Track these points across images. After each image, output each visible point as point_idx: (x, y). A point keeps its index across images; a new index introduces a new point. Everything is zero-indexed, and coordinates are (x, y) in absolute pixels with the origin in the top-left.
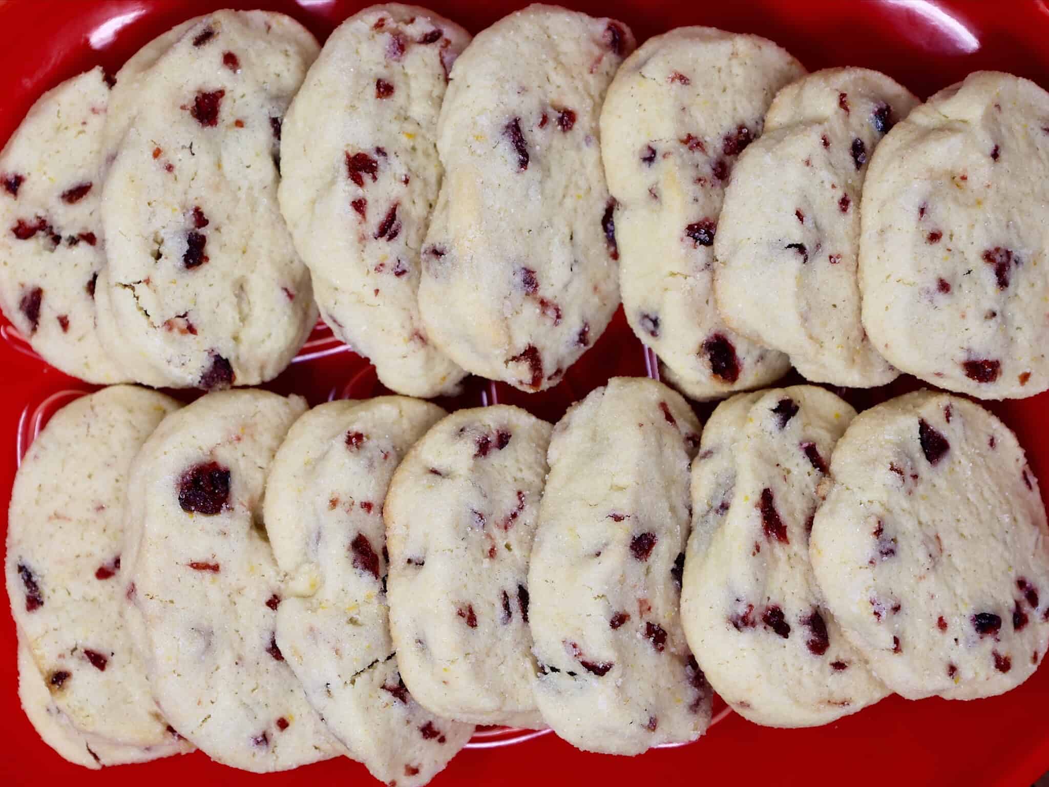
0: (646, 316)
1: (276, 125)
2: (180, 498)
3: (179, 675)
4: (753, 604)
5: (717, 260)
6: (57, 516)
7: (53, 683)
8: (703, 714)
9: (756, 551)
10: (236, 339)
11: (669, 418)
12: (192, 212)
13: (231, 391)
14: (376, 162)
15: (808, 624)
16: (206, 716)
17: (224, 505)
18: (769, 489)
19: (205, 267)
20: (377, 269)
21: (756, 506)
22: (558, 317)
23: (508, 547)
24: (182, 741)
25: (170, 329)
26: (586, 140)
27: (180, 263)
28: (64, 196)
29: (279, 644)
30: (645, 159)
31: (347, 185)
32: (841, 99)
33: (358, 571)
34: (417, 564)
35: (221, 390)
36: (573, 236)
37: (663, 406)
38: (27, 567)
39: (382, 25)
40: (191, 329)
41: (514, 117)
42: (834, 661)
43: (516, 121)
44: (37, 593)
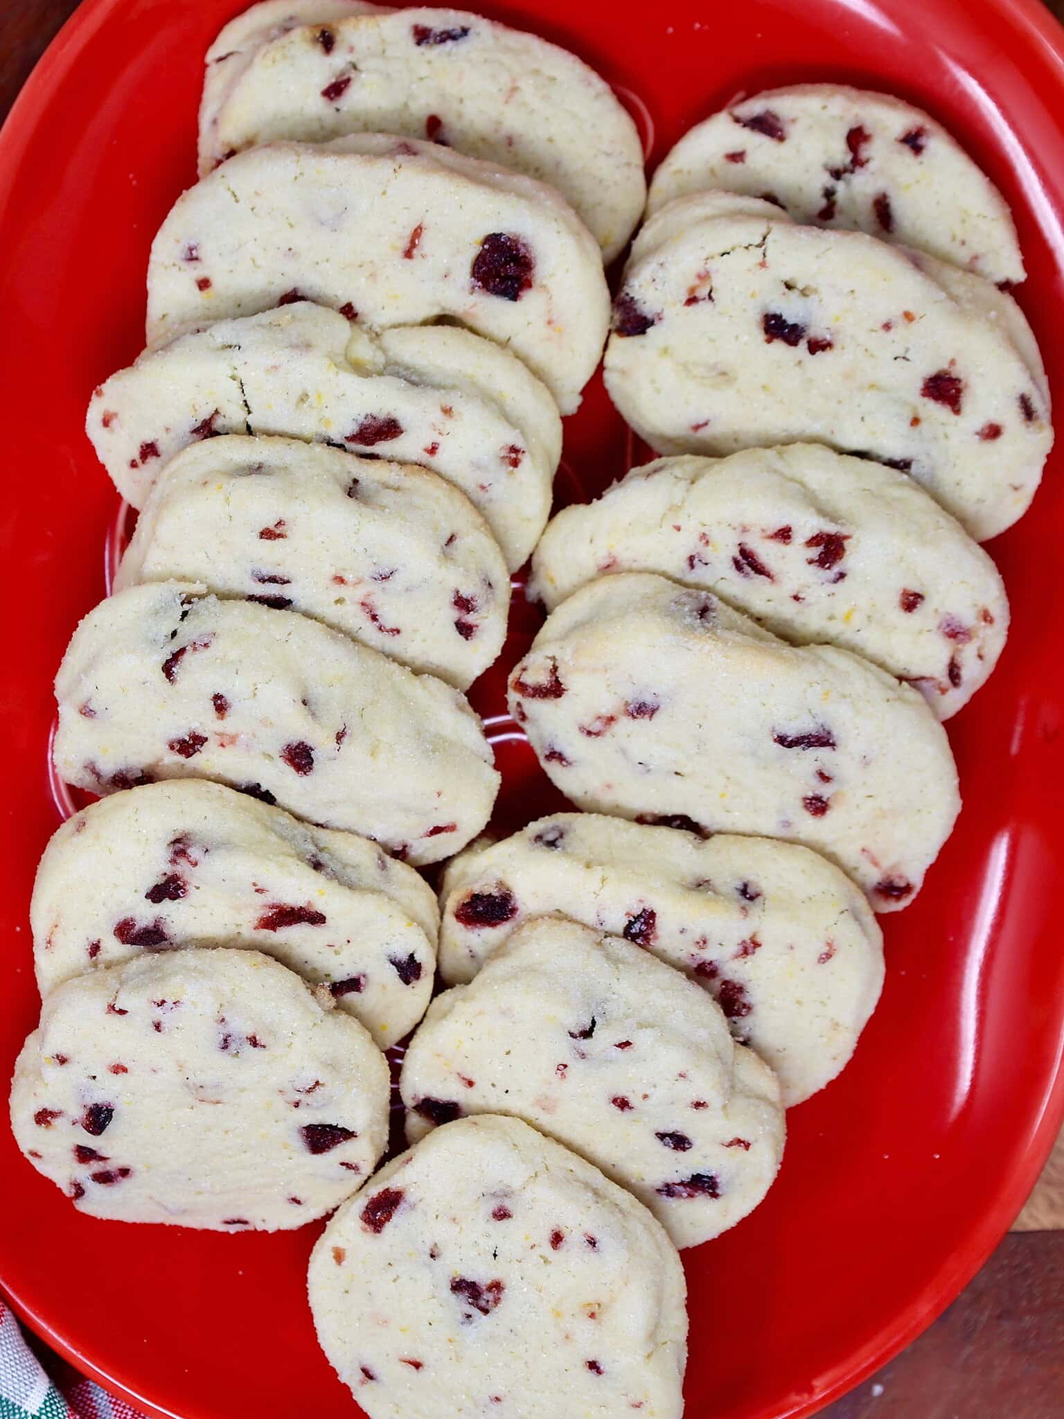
0: (561, 835)
1: (902, 466)
2: (501, 235)
3: (296, 177)
4: (197, 867)
5: (606, 937)
6: (514, 89)
7: (323, 33)
8: (80, 776)
9: (257, 887)
10: (665, 351)
11: (437, 830)
12: (828, 337)
13: (606, 330)
14: (829, 568)
15: (155, 926)
16: (239, 196)
17: (480, 284)
18: (324, 922)
19: (761, 336)
20: (704, 536)
21: (309, 902)
22: (589, 733)
23: (339, 601)
24: (214, 163)
25: (699, 277)
26: (787, 822)
27: (774, 309)
28: (884, 196)
29: (299, 306)
30: (746, 886)
31: (813, 528)
32: (743, 1142)
33: (361, 419)
34: (350, 488)
35: (612, 318)
36: (679, 777)
37: (451, 828)
38: (464, 38)
39: (985, 620)
40: (692, 301)
41: (837, 743)
42: (102, 945)
43: (833, 745)
44: (431, 41)
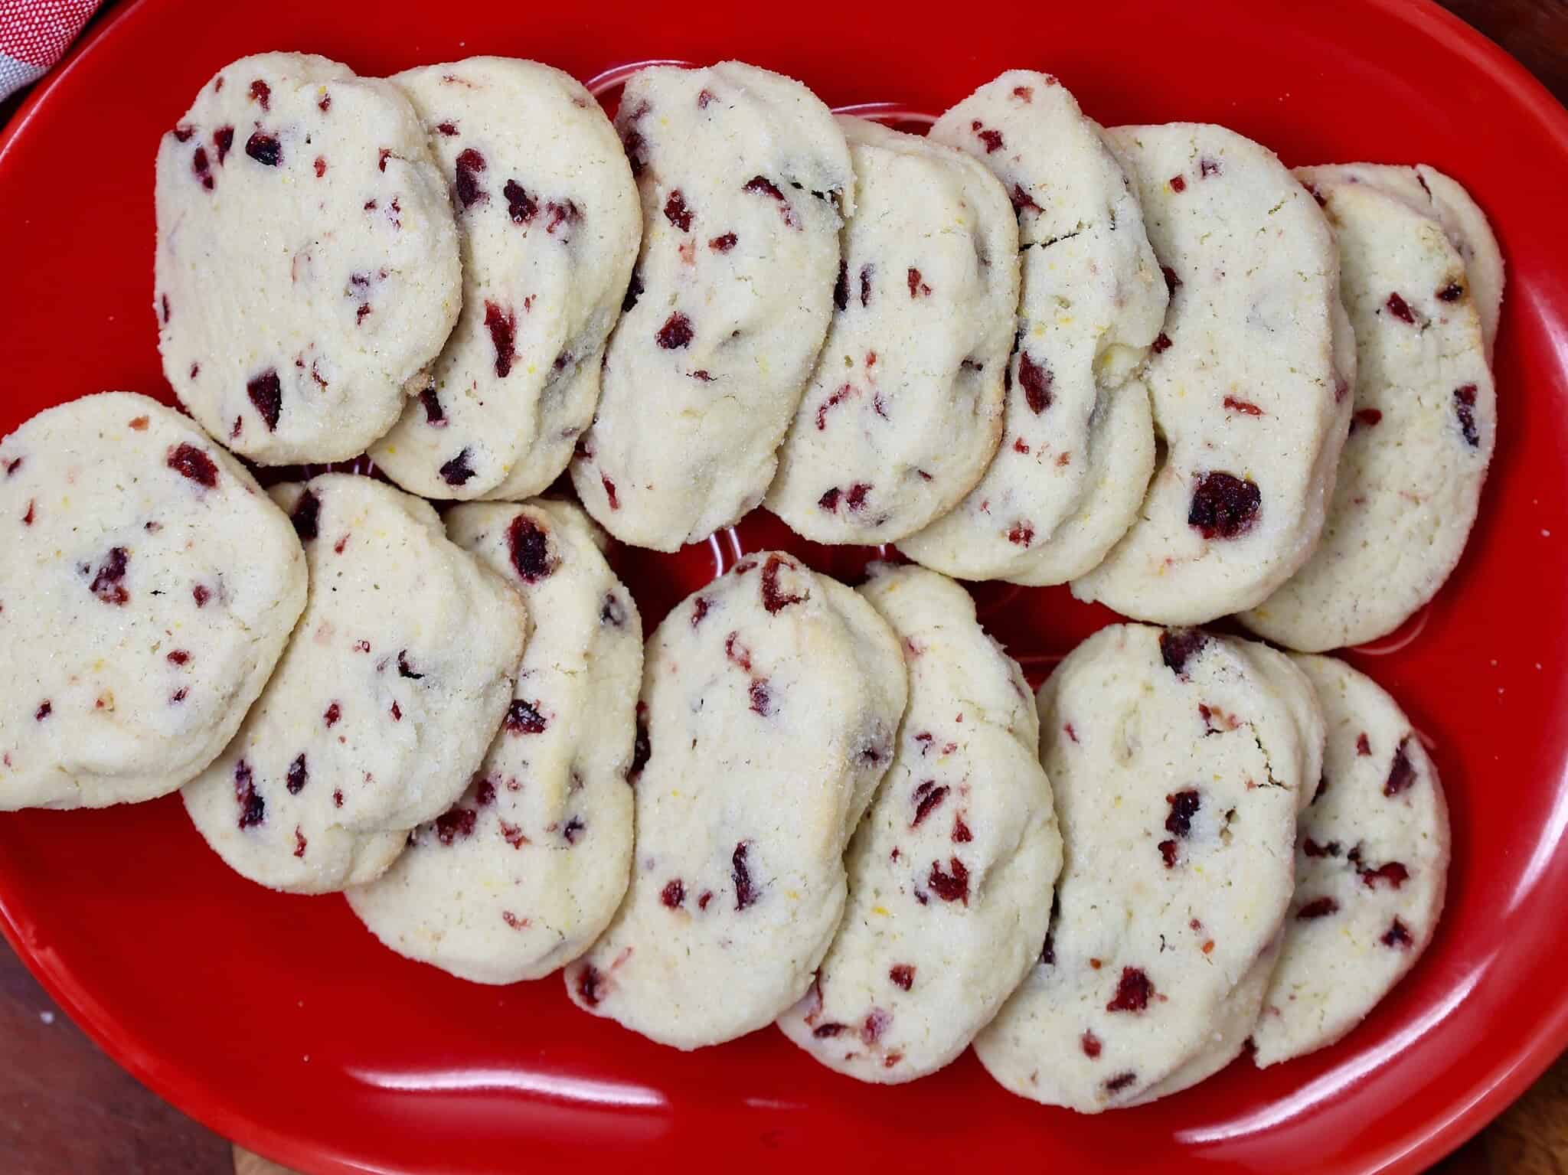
0: (617, 623)
1: (1048, 954)
2: (1259, 501)
3: (1301, 274)
4: (547, 233)
5: (511, 681)
6: (1416, 501)
7: (1460, 289)
8: (635, 96)
9: (531, 299)
10: (1149, 689)
11: (610, 488)
12: (1179, 862)
13: (1166, 623)
14: (930, 885)
15: (479, 193)
16: (1276, 214)
17: (1204, 482)
18: (500, 376)
19: (1173, 790)
20: (954, 747)
21: (521, 358)
22: (730, 644)
23: (849, 361)
24: (1309, 183)
25: (1232, 718)
26: (653, 864)
27: (1205, 801)
28: (1336, 909)
29: (1164, 289)
30: (580, 827)
31: (973, 865)
32: (303, 849)
33: (1047, 367)
34: (971, 362)
35: (1180, 628)
36: (692, 745)
37: (614, 504)
38: (1467, 442)
39: (889, 1058)
40: (1206, 712)
41: (743, 912)
42: (453, 137)
43: (741, 908)
44: (1460, 407)
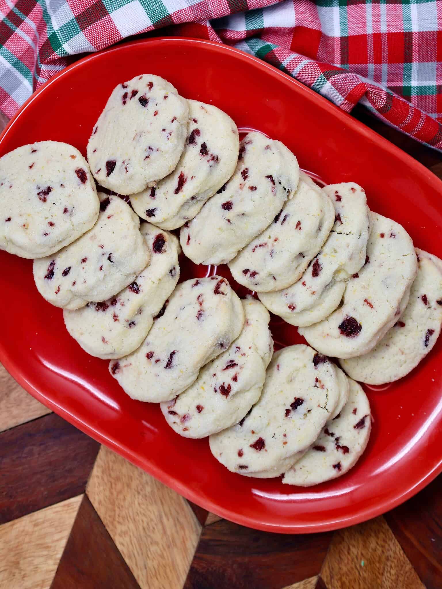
0: (172, 275)
1: (241, 423)
2: (360, 331)
3: (403, 276)
4: (207, 162)
5: (136, 276)
6: (403, 353)
8: (249, 138)
9: (194, 177)
10: (305, 366)
11: (189, 239)
12: (289, 416)
13: (319, 351)
14: (220, 388)
15: (194, 142)
16: (405, 257)
17: (348, 319)
18: (175, 193)
19: (298, 396)
20: (245, 354)
21: (183, 191)
22: (199, 296)
23: (270, 237)
24: (418, 254)
25: (323, 385)
26: (149, 344)
27: (304, 404)
28: (325, 451)
29: (364, 261)
30: (134, 324)
31: (234, 388)
32: (58, 292)
33: (322, 266)
34: (302, 254)
35: (322, 354)
36: (175, 318)
37: (188, 243)
38: (425, 344)
39: (185, 429)
40: (317, 380)
42: (195, 124)
43: (166, 368)
44: (427, 334)
